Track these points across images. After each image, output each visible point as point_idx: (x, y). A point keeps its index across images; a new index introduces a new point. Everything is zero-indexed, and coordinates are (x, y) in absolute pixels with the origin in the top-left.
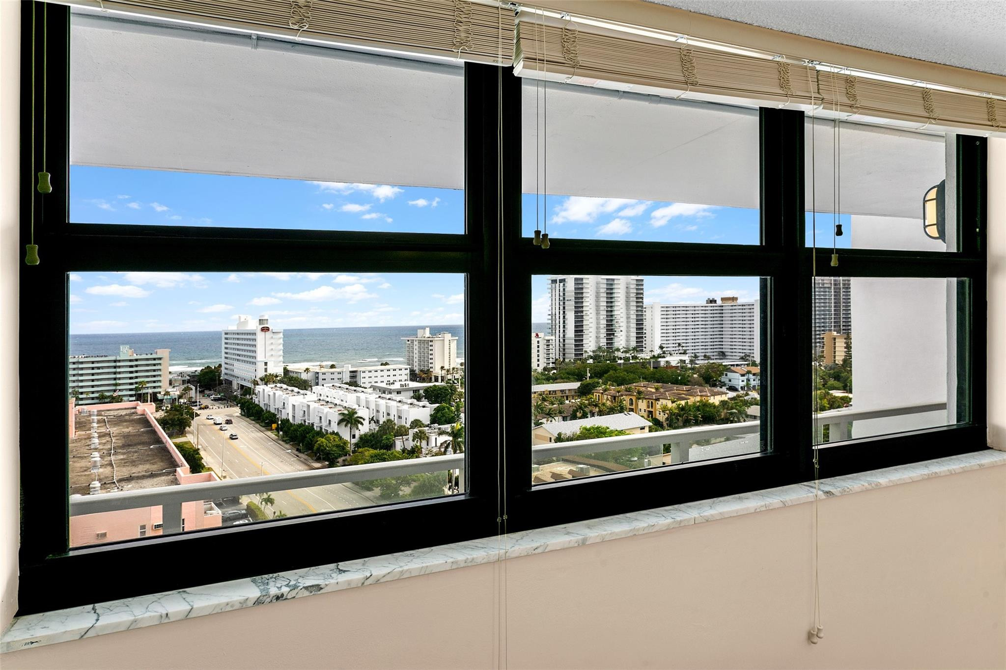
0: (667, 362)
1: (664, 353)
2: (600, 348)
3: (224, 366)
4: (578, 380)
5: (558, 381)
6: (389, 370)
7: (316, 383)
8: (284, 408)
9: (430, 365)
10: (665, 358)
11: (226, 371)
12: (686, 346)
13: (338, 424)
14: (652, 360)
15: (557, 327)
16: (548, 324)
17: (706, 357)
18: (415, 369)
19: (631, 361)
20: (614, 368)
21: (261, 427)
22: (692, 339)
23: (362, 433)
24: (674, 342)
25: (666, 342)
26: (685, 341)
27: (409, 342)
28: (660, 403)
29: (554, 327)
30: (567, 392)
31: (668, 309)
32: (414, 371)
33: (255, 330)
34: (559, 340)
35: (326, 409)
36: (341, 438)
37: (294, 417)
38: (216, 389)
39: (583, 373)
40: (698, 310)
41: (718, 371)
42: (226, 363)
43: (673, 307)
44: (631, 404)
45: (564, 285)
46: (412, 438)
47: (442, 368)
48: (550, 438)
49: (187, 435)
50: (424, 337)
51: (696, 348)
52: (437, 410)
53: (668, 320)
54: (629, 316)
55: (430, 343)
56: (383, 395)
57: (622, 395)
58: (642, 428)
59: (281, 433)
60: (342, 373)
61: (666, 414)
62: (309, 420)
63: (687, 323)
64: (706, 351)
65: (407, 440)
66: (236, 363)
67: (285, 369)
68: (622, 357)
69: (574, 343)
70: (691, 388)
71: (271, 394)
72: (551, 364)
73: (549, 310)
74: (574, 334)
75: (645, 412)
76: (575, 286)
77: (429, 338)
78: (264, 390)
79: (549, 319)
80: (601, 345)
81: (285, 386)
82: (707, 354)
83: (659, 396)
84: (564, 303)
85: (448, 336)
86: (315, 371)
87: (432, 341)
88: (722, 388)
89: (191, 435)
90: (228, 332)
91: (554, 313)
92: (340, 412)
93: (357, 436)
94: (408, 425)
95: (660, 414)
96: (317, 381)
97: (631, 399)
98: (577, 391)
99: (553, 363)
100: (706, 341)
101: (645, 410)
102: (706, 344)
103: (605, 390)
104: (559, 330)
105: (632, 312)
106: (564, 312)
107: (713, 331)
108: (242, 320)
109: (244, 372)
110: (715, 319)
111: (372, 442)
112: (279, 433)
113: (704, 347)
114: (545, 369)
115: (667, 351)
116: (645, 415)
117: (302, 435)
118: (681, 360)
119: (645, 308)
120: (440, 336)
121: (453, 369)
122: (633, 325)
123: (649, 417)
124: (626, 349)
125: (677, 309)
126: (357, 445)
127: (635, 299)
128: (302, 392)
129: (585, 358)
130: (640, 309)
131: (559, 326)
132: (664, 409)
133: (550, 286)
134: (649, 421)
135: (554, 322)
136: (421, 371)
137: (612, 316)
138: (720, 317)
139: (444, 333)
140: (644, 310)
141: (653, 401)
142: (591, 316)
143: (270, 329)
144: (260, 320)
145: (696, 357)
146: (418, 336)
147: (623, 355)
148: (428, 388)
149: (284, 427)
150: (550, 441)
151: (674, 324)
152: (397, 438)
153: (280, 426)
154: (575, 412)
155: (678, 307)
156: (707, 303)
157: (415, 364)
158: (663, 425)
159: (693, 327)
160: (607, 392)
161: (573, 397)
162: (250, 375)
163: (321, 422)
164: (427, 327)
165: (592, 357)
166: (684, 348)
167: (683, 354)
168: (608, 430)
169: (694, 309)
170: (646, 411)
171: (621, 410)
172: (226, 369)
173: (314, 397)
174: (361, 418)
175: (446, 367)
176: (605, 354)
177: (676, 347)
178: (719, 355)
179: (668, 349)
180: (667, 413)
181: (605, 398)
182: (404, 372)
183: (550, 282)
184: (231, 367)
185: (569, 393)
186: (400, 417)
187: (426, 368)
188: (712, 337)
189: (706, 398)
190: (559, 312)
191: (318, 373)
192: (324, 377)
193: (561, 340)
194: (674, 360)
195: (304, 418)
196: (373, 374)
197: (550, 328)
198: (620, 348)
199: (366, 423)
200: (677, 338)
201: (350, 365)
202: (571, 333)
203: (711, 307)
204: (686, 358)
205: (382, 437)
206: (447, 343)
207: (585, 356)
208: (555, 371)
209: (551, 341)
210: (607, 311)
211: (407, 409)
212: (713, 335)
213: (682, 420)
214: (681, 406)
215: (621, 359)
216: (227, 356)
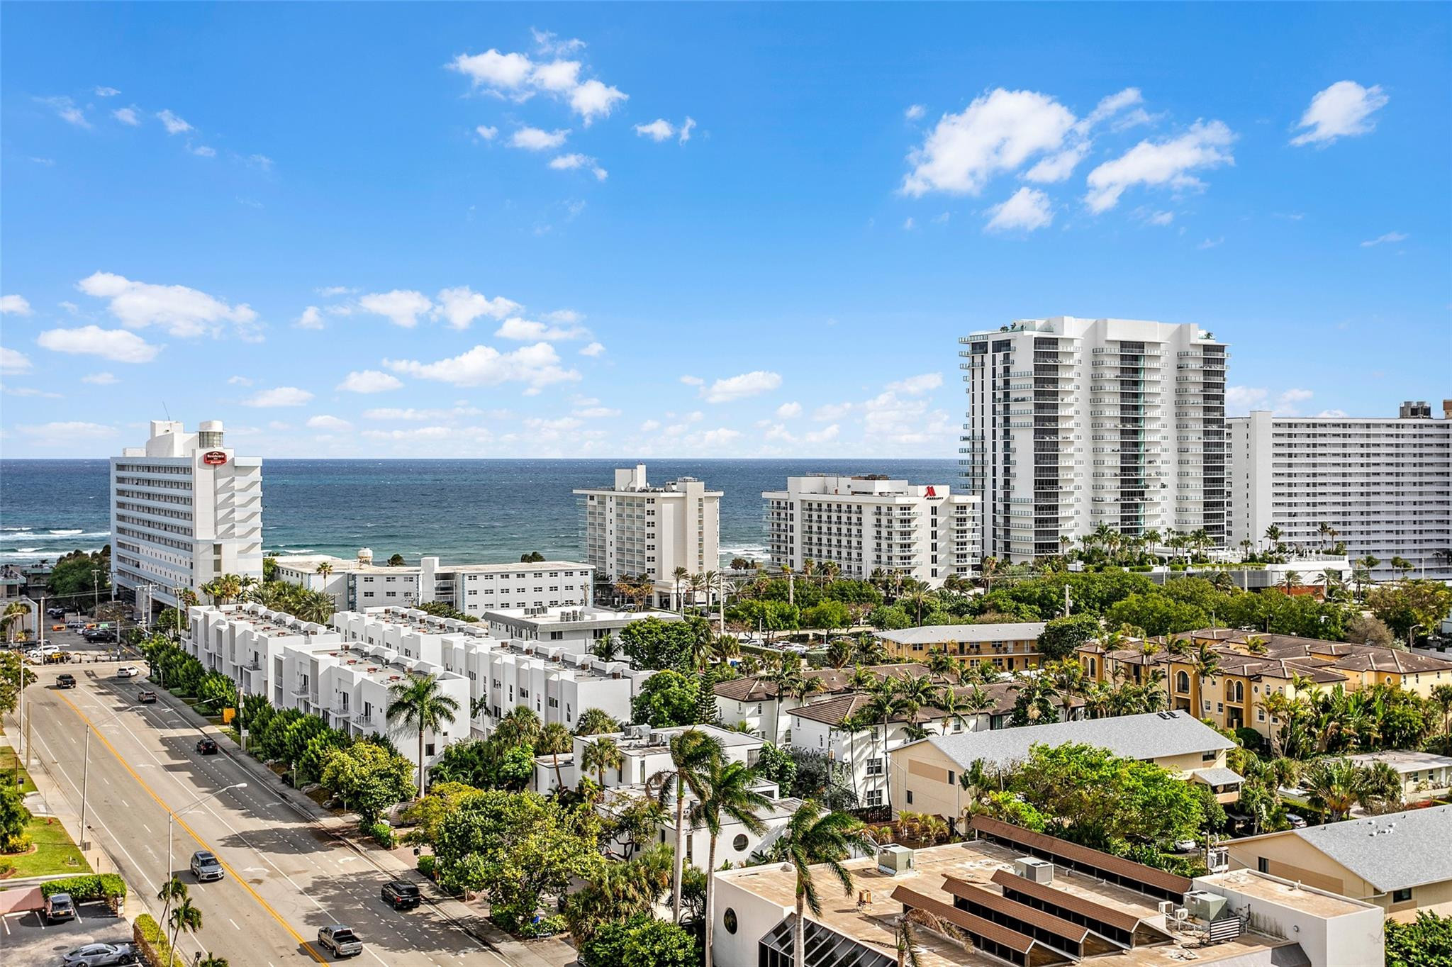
0: (1290, 575)
1: (1281, 549)
2: (1102, 531)
3: (115, 550)
4: (1043, 616)
5: (988, 616)
6: (538, 574)
7: (350, 603)
8: (256, 668)
9: (648, 565)
10: (1283, 562)
11: (122, 566)
12: (1344, 533)
13: (389, 715)
14: (1247, 569)
15: (989, 471)
16: (961, 462)
17: (1399, 565)
18: (608, 573)
19: (1190, 570)
20: (1140, 586)
21: (197, 715)
22: (1362, 513)
23: (452, 740)
24: (1311, 519)
25: (1286, 520)
26: (1340, 519)
27: (595, 503)
28: (1262, 687)
29: (978, 471)
30: (1011, 646)
31: (1294, 431)
32: (605, 579)
33: (190, 459)
34: (994, 505)
35: (360, 674)
36: (392, 753)
37: (279, 691)
38: (94, 612)
39: (1055, 598)
40: (1378, 436)
41: (1432, 602)
42: (121, 545)
43: (1308, 426)
44: (1184, 688)
45: (1007, 357)
46: (581, 762)
47: (680, 572)
48: (951, 773)
49: (5, 730)
50: (633, 490)
51: (1373, 537)
52: (654, 685)
53: (1293, 460)
54: (1185, 446)
55: (648, 507)
56: (516, 641)
57: (1157, 663)
58: (1210, 757)
59: (245, 733)
60: (415, 579)
61: (1280, 721)
62: (317, 702)
63: (1348, 470)
64: (1401, 547)
65: (568, 763)
66: (144, 546)
67: (267, 564)
68: (1166, 556)
69: (1033, 516)
70: (1351, 649)
71: (225, 628)
72: (969, 571)
73: (965, 427)
74: (1033, 491)
75: (1220, 710)
76: (1035, 360)
77: (644, 491)
78: (206, 617)
79: (963, 451)
80: (1106, 522)
81: (262, 610)
82: (1401, 556)
83: (1261, 668)
84: (1007, 408)
85: (695, 488)
86: (347, 571)
87: (652, 501)
88: (1443, 651)
89: (16, 730)
90: (124, 462)
91: (978, 433)
92: (395, 683)
93: (439, 750)
94: (571, 726)
95: (1262, 718)
96: (351, 597)
97: (1183, 675)
98: (1036, 645)
99: (975, 568)
100: (1400, 518)
101: (1220, 705)
102: (1401, 528)
103: (1110, 647)
104: (994, 481)
105: (1193, 437)
106: (1007, 432)
107: (1421, 494)
108: (159, 433)
109: (164, 570)
110: (1426, 460)
111: (474, 766)
112: (240, 734)
113: (1393, 537)
114: (950, 584)
115: (1290, 544)
116: (1221, 718)
117: (296, 741)
118: (1328, 572)
119: (1230, 426)
120: (674, 487)
121: (709, 575)
122: (1196, 472)
123: (1230, 724)
124: (1175, 537)
125: (1319, 431)
126: (435, 774)
127: (1201, 400)
128: (304, 625)
129: (1065, 558)
130: (1215, 428)
131: (994, 468)
132: (1274, 706)
133: (968, 361)
134: (1228, 736)
135: (978, 458)
136: (624, 578)
137: (1136, 445)
138: (1442, 455)
139: (686, 481)
140: (1226, 430)
141: (1244, 682)
142: (1078, 443)
143: (228, 459)
144: (202, 434)
145: (1371, 562)
146: (617, 487)
147: (1168, 552)
148: (634, 626)
149: (253, 718)
150: (951, 781)
151: (1311, 470)
152: (541, 757)
153: (242, 716)
154: (1023, 703)
155: (1321, 425)
156: (1402, 417)
157: (609, 560)
158: (1269, 747)
159: (1365, 480)
160: (1114, 652)
161: (1027, 661)
162: (179, 580)
163: (346, 708)
164: (640, 462)
165: (1081, 554)
166: (1336, 538)
167: (1337, 553)
168: (1108, 759)
169: (1365, 431)
170: (1225, 709)
171: (1152, 703)
172: (121, 559)
173: (336, 641)
174: (449, 701)
175: (692, 570)
176: (1118, 547)
177: (1314, 534)
178: (1438, 560)
179: (1294, 539)
180: (1283, 719)
181: (1110, 668)
182: (577, 580)
183: (968, 348)
184: (134, 555)
185: (1015, 650)
186: (552, 703)
187: (638, 571)
188: (1417, 508)
189: (1392, 677)
190: (994, 432)
191: (354, 577)
192: (369, 587)
193: (1000, 507)
194: (1310, 570)
195: (304, 696)
196: (497, 583)
197: (967, 475)
198: (1160, 532)
199: (463, 714)
200: (1319, 509)
201: (437, 559)
202: (1024, 487)
203: (1415, 426)
204: (1342, 564)
205: (500, 753)
206: (692, 506)
207: (1064, 550)
208: (980, 590)
209: (969, 509)
210: (1123, 432)
211: (572, 679)
212: (1421, 503)
213: (1324, 739)
214: (1321, 699)
215: (1162, 561)
216: (122, 524)
